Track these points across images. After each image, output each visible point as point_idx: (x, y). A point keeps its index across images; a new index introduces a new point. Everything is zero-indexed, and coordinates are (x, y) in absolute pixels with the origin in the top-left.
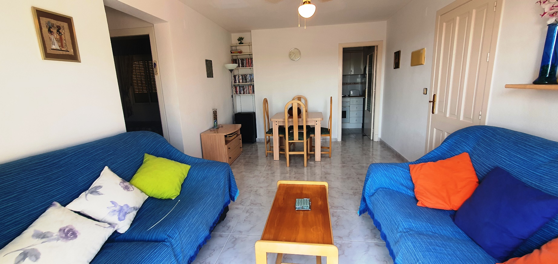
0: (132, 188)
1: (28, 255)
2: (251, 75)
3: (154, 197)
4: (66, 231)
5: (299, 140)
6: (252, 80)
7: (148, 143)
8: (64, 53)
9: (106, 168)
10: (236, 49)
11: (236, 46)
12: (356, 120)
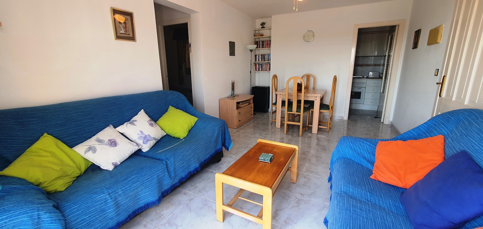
0: (156, 125)
1: (92, 149)
2: (269, 55)
3: (170, 135)
4: (112, 141)
5: (297, 112)
6: (269, 60)
7: (173, 99)
8: (127, 36)
9: (142, 110)
10: (258, 33)
11: (259, 30)
12: (372, 102)
